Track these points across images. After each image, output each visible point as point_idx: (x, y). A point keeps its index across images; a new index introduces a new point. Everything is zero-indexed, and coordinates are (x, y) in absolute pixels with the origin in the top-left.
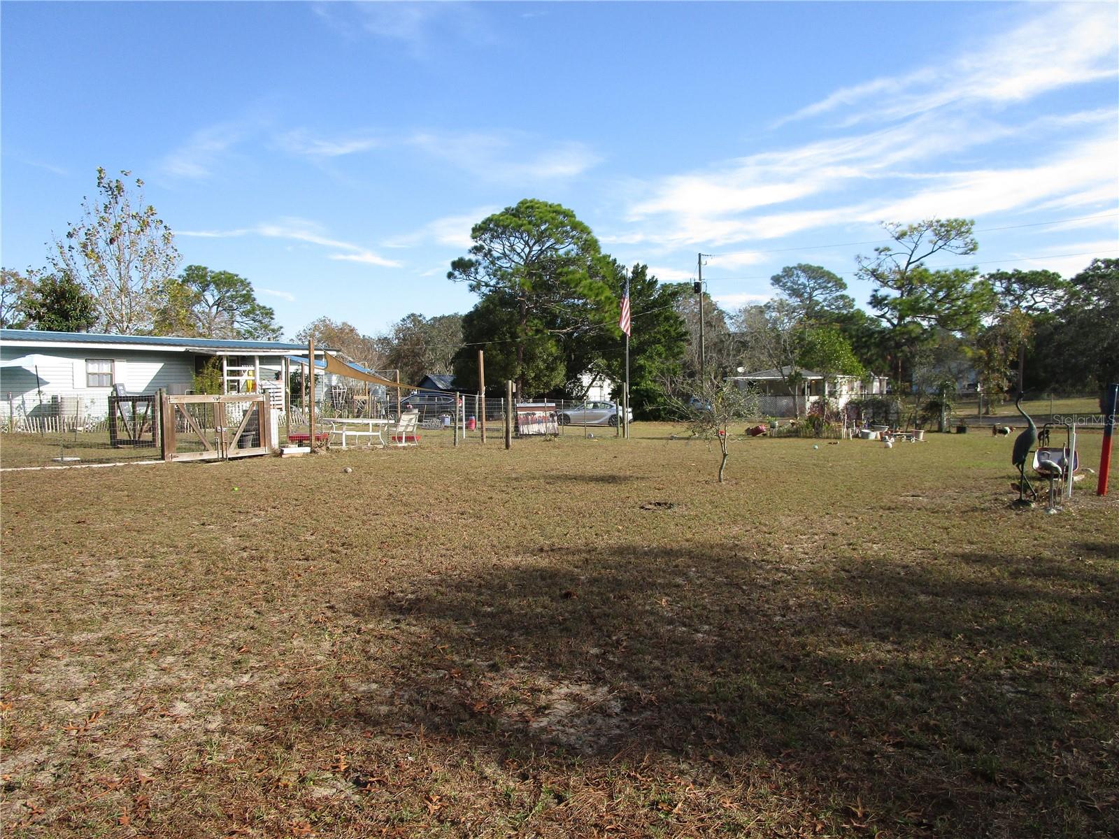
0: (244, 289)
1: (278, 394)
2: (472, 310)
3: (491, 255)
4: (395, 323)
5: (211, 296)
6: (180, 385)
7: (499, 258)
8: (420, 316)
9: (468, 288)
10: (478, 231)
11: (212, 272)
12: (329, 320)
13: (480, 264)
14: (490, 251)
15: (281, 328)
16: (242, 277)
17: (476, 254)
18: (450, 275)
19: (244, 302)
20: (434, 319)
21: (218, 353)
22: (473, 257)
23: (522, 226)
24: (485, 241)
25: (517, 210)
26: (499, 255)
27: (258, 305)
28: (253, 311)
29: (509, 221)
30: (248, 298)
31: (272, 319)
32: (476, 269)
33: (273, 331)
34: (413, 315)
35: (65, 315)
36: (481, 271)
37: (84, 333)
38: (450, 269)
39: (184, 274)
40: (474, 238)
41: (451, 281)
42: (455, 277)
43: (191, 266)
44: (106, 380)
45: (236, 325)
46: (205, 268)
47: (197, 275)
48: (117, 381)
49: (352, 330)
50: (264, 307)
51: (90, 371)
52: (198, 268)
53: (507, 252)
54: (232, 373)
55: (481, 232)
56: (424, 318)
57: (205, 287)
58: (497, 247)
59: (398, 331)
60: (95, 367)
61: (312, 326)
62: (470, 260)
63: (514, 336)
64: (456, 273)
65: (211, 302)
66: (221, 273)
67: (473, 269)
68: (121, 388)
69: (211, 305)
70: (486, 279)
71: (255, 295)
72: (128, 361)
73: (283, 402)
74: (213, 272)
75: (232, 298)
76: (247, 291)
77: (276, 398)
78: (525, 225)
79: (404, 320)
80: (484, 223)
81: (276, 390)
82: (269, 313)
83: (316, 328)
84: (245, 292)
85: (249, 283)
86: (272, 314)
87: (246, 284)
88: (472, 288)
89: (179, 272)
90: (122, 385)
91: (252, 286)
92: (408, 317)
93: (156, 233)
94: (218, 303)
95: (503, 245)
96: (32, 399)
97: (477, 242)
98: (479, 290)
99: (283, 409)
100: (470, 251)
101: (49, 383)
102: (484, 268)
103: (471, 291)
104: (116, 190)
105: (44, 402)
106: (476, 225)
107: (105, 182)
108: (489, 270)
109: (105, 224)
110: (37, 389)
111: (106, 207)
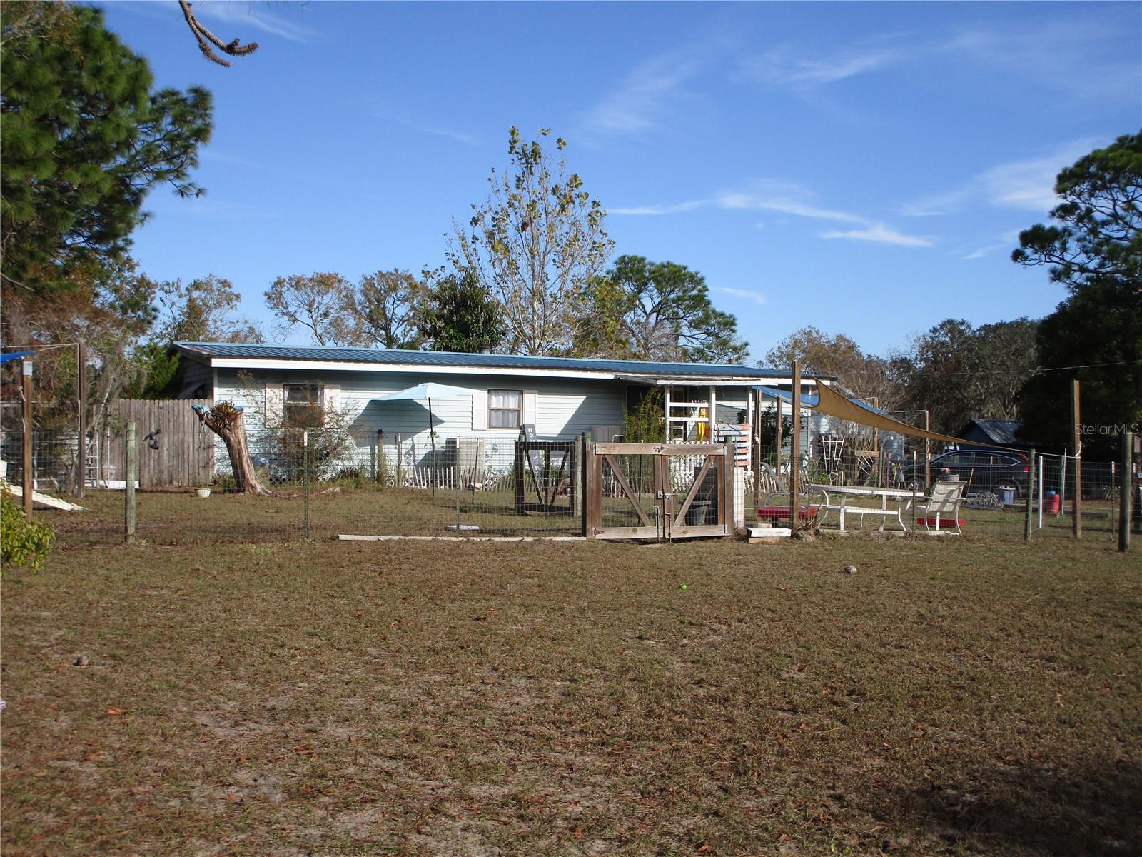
0: (694, 289)
1: (743, 445)
2: (1054, 311)
3: (1091, 219)
4: (921, 334)
5: (649, 300)
6: (606, 428)
7: (1104, 223)
8: (963, 323)
9: (1047, 276)
10: (1066, 181)
11: (651, 264)
12: (817, 332)
13: (1070, 234)
14: (1089, 211)
15: (746, 344)
16: (692, 269)
17: (1062, 217)
18: (1017, 255)
19: (693, 307)
20: (986, 328)
21: (660, 382)
22: (1057, 223)
24: (1081, 196)
25: (1139, 139)
26: (1104, 217)
27: (714, 311)
28: (707, 318)
29: (1125, 158)
30: (700, 301)
31: (733, 331)
32: (1064, 244)
33: (735, 349)
34: (950, 322)
35: (464, 330)
36: (1073, 245)
37: (487, 353)
39: (614, 268)
40: (1060, 190)
41: (1018, 266)
42: (1026, 258)
43: (624, 257)
44: (512, 418)
45: (682, 341)
46: (643, 259)
47: (631, 269)
48: (526, 420)
49: (852, 347)
50: (722, 314)
51: (494, 406)
52: (633, 259)
53: (1120, 212)
54: (677, 412)
55: (1074, 180)
56: (969, 327)
57: (641, 287)
58: (1103, 205)
59: (926, 347)
60: (499, 401)
61: (789, 341)
62: (1053, 229)
63: (1132, 354)
64: (1028, 251)
65: (649, 308)
66: (663, 266)
67: (1057, 244)
68: (530, 430)
69: (648, 312)
70: (1082, 258)
71: (710, 295)
72: (541, 392)
73: (748, 457)
74: (653, 264)
75: (678, 301)
76: (700, 291)
77: (738, 451)
79: (935, 330)
80: (1078, 165)
81: (738, 439)
82: (729, 323)
83: (796, 344)
84: (695, 292)
85: (702, 279)
86: (733, 324)
87: (695, 279)
88: (1056, 276)
89: (609, 265)
90: (532, 426)
91: (706, 282)
92: (943, 325)
93: (579, 212)
94: (658, 310)
95: (1114, 200)
96: (422, 443)
97: (1065, 198)
98: (1069, 278)
99: (749, 467)
100: (1053, 214)
101: (443, 422)
102: (1079, 240)
103: (1054, 280)
104: (531, 157)
105: (438, 447)
106: (1065, 170)
107: (518, 146)
108: (1087, 243)
109: (516, 203)
110: (429, 430)
111: (519, 180)
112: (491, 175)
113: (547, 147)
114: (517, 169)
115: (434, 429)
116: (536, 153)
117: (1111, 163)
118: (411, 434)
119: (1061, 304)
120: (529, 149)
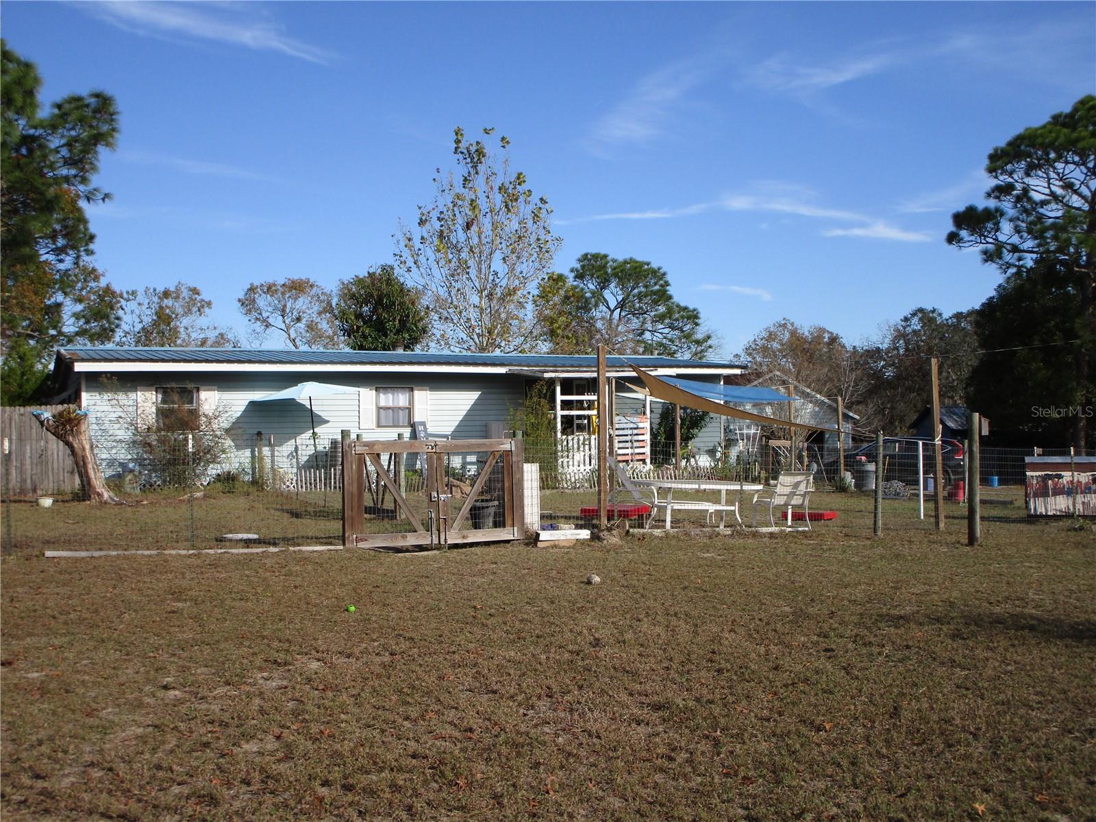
0: (656, 284)
1: (641, 438)
2: (993, 293)
3: (1030, 199)
4: (892, 323)
5: (613, 295)
6: (500, 423)
7: (1043, 203)
8: (933, 311)
9: (980, 257)
10: (999, 160)
11: (614, 261)
12: (792, 324)
13: (1002, 214)
14: (1026, 191)
15: (709, 337)
16: (654, 265)
17: (998, 198)
18: (952, 238)
19: (656, 302)
20: (958, 316)
21: (547, 375)
22: (992, 203)
23: (1078, 140)
24: (1017, 176)
25: (1071, 115)
26: (1043, 197)
27: (678, 306)
28: (670, 312)
29: (1053, 135)
30: (663, 296)
31: (697, 324)
32: (997, 224)
33: (698, 342)
34: (921, 310)
35: (380, 328)
36: (1006, 227)
37: (400, 351)
38: (950, 227)
39: (578, 266)
40: (991, 170)
41: (953, 248)
42: (960, 240)
43: (586, 255)
44: (402, 416)
45: (647, 335)
46: (606, 256)
47: (593, 266)
48: (417, 418)
49: (834, 339)
50: (685, 309)
51: (382, 404)
52: (596, 257)
53: (1059, 191)
55: (1006, 159)
56: (940, 315)
57: (604, 284)
58: (1039, 187)
59: (900, 335)
60: (387, 399)
61: (765, 334)
62: (986, 210)
63: (1070, 334)
64: (964, 233)
65: (613, 304)
66: (625, 262)
67: (990, 225)
68: (421, 428)
69: (612, 307)
70: (1015, 240)
71: (671, 290)
72: (432, 389)
73: (647, 450)
74: (616, 261)
75: (640, 297)
76: (661, 286)
77: (636, 444)
78: (1083, 139)
79: (906, 319)
80: (1010, 144)
81: (635, 432)
82: (693, 316)
83: (771, 336)
84: (657, 287)
85: (664, 274)
86: (696, 317)
87: (658, 275)
88: (989, 257)
90: (423, 424)
91: (669, 278)
92: (914, 315)
93: (524, 209)
94: (621, 305)
95: (1049, 179)
96: (306, 444)
97: (996, 177)
98: (1001, 258)
99: (648, 461)
100: (989, 195)
101: (328, 422)
102: (1011, 220)
103: (986, 261)
104: (476, 156)
105: (320, 448)
106: (996, 150)
107: (463, 145)
108: (1020, 223)
109: (460, 203)
110: (312, 431)
111: (466, 179)
112: (436, 175)
113: (491, 146)
114: (462, 170)
115: (316, 430)
116: (480, 152)
117: (1040, 140)
118: (294, 436)
119: (1000, 286)
120: (473, 149)
